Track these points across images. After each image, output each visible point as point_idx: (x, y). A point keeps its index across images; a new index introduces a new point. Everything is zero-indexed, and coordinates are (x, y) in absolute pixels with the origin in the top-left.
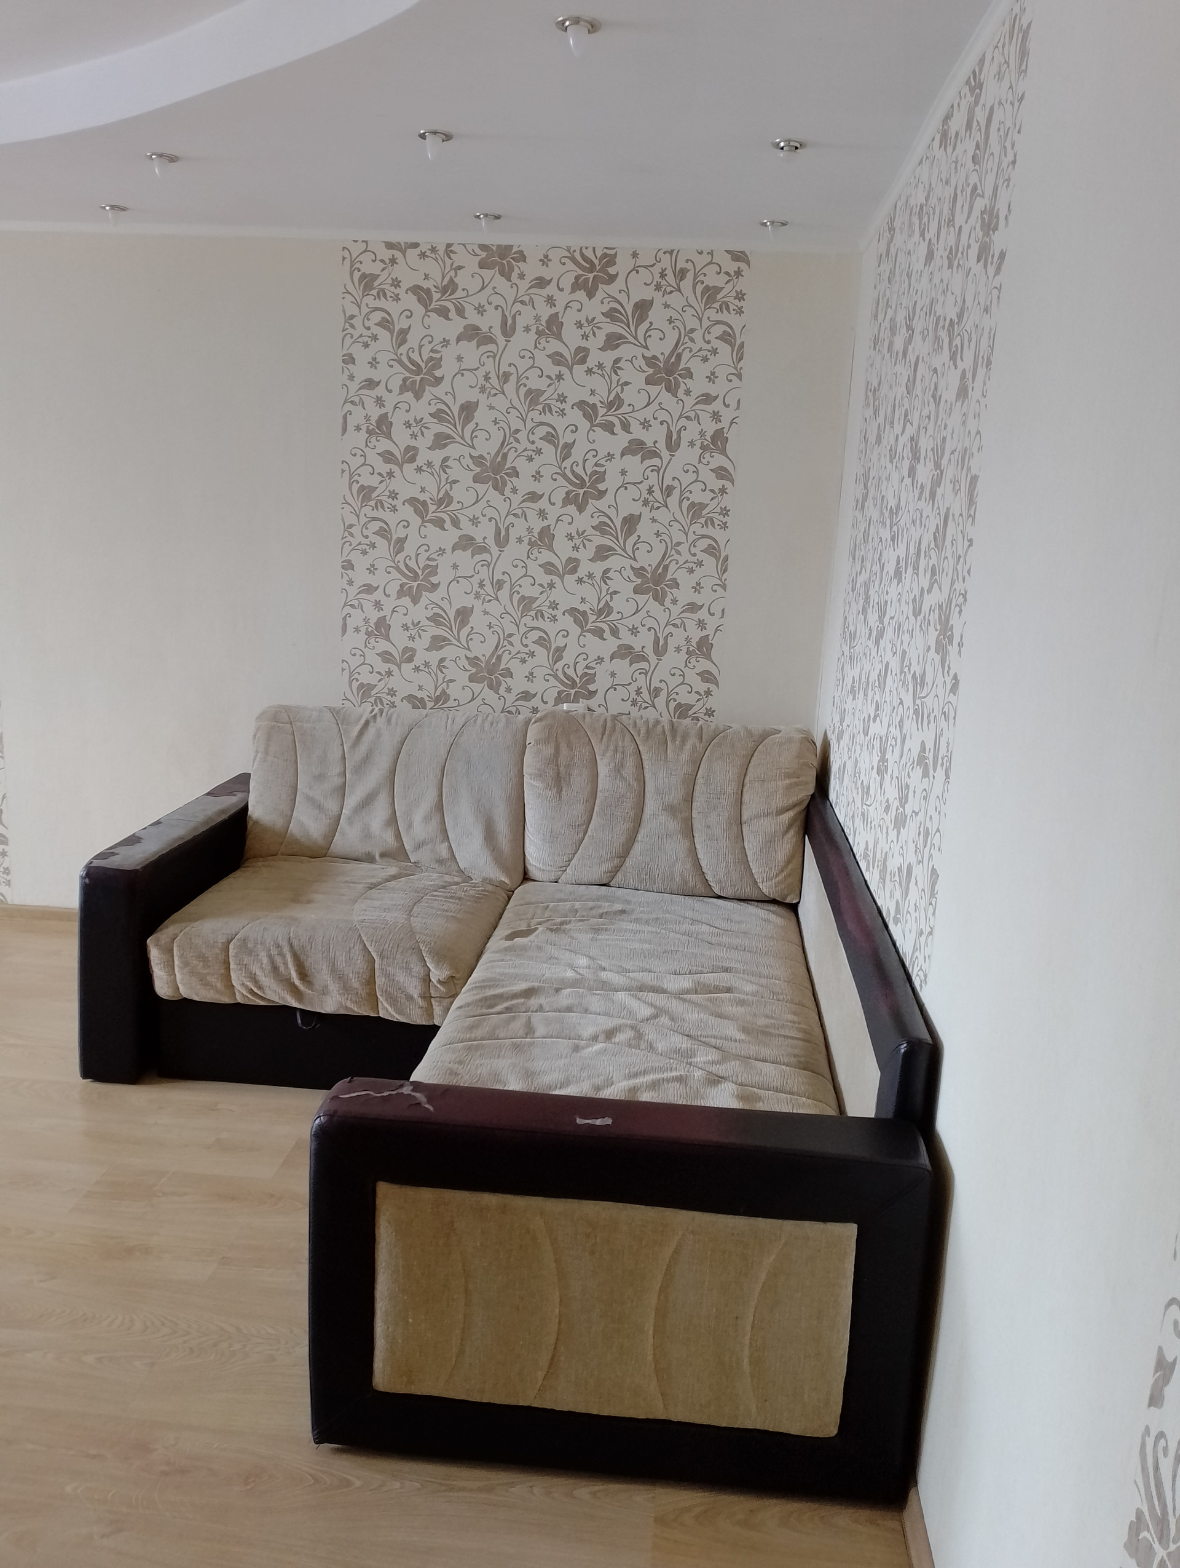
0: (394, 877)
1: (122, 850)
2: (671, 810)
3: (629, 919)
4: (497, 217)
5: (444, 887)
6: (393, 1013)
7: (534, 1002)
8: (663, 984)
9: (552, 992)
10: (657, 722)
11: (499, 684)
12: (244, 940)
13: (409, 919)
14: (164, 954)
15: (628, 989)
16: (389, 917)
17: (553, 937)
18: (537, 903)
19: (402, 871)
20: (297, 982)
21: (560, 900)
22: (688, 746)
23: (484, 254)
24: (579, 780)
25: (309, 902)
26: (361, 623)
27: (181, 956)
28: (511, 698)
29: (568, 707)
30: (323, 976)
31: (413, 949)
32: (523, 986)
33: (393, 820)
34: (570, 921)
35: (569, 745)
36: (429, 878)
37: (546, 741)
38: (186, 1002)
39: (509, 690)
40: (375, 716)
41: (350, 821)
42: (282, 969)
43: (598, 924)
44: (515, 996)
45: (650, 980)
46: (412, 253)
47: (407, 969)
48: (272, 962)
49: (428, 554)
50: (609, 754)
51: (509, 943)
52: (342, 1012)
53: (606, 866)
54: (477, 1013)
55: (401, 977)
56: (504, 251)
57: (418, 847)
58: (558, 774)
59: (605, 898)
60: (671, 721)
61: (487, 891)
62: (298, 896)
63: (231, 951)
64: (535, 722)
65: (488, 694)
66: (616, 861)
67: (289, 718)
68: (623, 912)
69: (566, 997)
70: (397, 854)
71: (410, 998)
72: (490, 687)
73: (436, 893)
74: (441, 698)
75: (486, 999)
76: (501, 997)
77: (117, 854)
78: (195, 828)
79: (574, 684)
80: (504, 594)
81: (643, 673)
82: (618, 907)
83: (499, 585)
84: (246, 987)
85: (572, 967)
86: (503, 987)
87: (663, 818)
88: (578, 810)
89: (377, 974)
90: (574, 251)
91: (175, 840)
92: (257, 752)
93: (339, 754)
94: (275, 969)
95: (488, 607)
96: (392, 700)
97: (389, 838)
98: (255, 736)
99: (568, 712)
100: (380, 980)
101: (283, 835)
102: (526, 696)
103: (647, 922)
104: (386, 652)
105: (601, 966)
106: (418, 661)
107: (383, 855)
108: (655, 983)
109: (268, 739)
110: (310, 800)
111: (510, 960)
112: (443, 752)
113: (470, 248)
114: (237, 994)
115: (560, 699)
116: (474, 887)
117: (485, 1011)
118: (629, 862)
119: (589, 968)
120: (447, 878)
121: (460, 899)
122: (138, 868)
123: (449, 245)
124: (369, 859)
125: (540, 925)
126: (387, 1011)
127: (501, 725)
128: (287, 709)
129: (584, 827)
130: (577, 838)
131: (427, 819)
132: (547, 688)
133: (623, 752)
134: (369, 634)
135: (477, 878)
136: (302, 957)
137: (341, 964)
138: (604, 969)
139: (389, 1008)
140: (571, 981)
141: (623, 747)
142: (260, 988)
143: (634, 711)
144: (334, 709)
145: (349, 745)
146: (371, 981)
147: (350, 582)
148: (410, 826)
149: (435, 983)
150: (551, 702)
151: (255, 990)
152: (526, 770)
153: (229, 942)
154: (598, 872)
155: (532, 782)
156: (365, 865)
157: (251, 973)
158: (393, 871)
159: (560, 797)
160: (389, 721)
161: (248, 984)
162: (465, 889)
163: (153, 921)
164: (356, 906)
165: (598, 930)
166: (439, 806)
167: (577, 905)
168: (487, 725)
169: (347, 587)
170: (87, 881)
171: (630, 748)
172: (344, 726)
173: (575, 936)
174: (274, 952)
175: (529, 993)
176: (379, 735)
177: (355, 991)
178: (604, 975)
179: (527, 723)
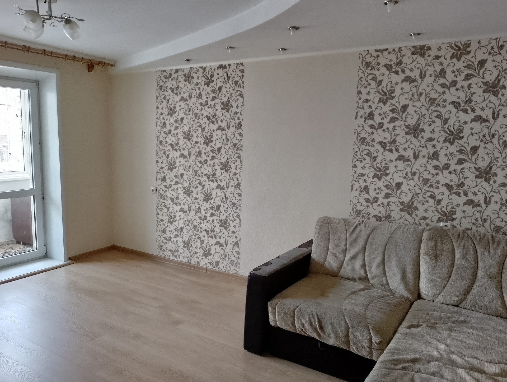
0: (362, 290)
1: (263, 268)
2: (491, 276)
3: (467, 326)
4: (419, 34)
5: (383, 297)
6: (356, 351)
7: (417, 366)
8: (484, 367)
9: (425, 362)
10: (485, 235)
11: (412, 213)
12: (301, 309)
13: (365, 311)
14: (273, 310)
15: (464, 368)
16: (357, 309)
17: (429, 330)
18: (424, 311)
19: (366, 287)
20: (319, 330)
21: (434, 311)
22: (501, 247)
23: (414, 49)
24: (446, 258)
25: (327, 296)
26: (358, 187)
27: (278, 311)
28: (417, 219)
29: (443, 224)
30: (328, 329)
31: (366, 326)
32: (411, 356)
33: (364, 266)
34: (438, 323)
35: (442, 242)
36: (377, 292)
37: (431, 239)
38: (279, 328)
39: (416, 215)
40: (360, 224)
41: (348, 264)
42: (313, 323)
43: (451, 327)
44: (408, 361)
45: (477, 363)
46: (385, 53)
47: (362, 334)
48: (310, 320)
49: (385, 162)
50: (461, 248)
51: (407, 331)
52: (335, 345)
53: (457, 298)
54: (389, 367)
55: (360, 337)
56: (422, 47)
57: (373, 277)
58: (436, 253)
59: (456, 313)
60: (492, 235)
61: (402, 301)
62: (323, 294)
63: (296, 313)
64: (427, 231)
65: (407, 216)
66: (462, 297)
67: (328, 222)
68: (465, 322)
69: (433, 367)
70: (365, 279)
71: (363, 346)
72: (409, 214)
73: (378, 300)
74: (388, 217)
75: (394, 360)
76: (401, 361)
77: (261, 269)
78: (290, 261)
79: (446, 215)
80: (416, 178)
81: (479, 212)
82: (462, 318)
83: (414, 174)
84: (300, 328)
85: (437, 349)
86: (402, 355)
87: (486, 279)
88: (445, 271)
89: (350, 333)
90: (452, 44)
91: (282, 265)
92: (316, 233)
93: (345, 237)
94: (311, 323)
95: (409, 182)
96: (368, 216)
97: (362, 272)
98: (315, 227)
99: (442, 227)
100: (351, 337)
101: (322, 266)
102: (424, 218)
103: (477, 329)
104: (367, 198)
105: (451, 351)
106: (379, 202)
107: (359, 279)
108: (479, 366)
109: (320, 229)
110: (333, 254)
111: (408, 340)
112: (386, 240)
113: (408, 48)
114: (297, 330)
115: (439, 220)
116: (396, 298)
117: (392, 366)
118: (469, 298)
119: (446, 351)
120: (385, 293)
121: (389, 304)
122: (266, 276)
123: (400, 48)
124: (354, 280)
125: (424, 323)
126: (353, 349)
127: (412, 230)
128: (327, 218)
129: (447, 279)
130: (444, 284)
131: (378, 267)
132: (433, 216)
133: (468, 248)
134: (361, 191)
135: (397, 295)
136: (321, 321)
137: (336, 326)
138: (453, 353)
139: (354, 349)
140: (436, 358)
141: (468, 245)
142: (305, 329)
143: (474, 229)
144: (345, 219)
145: (349, 234)
146: (347, 336)
147: (355, 172)
148: (371, 268)
149: (374, 342)
150: (435, 222)
151: (303, 330)
152: (422, 251)
153: (295, 309)
154: (453, 300)
155: (424, 256)
156: (351, 282)
157: (302, 323)
158: (362, 286)
159: (437, 265)
160: (365, 226)
161: (301, 327)
162: (392, 299)
163: (270, 297)
164: (345, 302)
165: (452, 330)
166: (383, 262)
167: (442, 315)
168: (405, 230)
169: (354, 174)
170: (250, 278)
171: (471, 246)
172: (348, 227)
173: (440, 331)
174: (311, 316)
175: (415, 361)
176: (361, 231)
177: (341, 339)
178: (454, 357)
179: (423, 230)
